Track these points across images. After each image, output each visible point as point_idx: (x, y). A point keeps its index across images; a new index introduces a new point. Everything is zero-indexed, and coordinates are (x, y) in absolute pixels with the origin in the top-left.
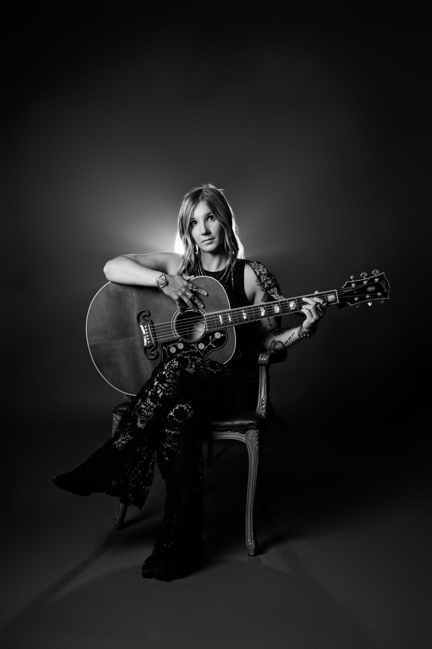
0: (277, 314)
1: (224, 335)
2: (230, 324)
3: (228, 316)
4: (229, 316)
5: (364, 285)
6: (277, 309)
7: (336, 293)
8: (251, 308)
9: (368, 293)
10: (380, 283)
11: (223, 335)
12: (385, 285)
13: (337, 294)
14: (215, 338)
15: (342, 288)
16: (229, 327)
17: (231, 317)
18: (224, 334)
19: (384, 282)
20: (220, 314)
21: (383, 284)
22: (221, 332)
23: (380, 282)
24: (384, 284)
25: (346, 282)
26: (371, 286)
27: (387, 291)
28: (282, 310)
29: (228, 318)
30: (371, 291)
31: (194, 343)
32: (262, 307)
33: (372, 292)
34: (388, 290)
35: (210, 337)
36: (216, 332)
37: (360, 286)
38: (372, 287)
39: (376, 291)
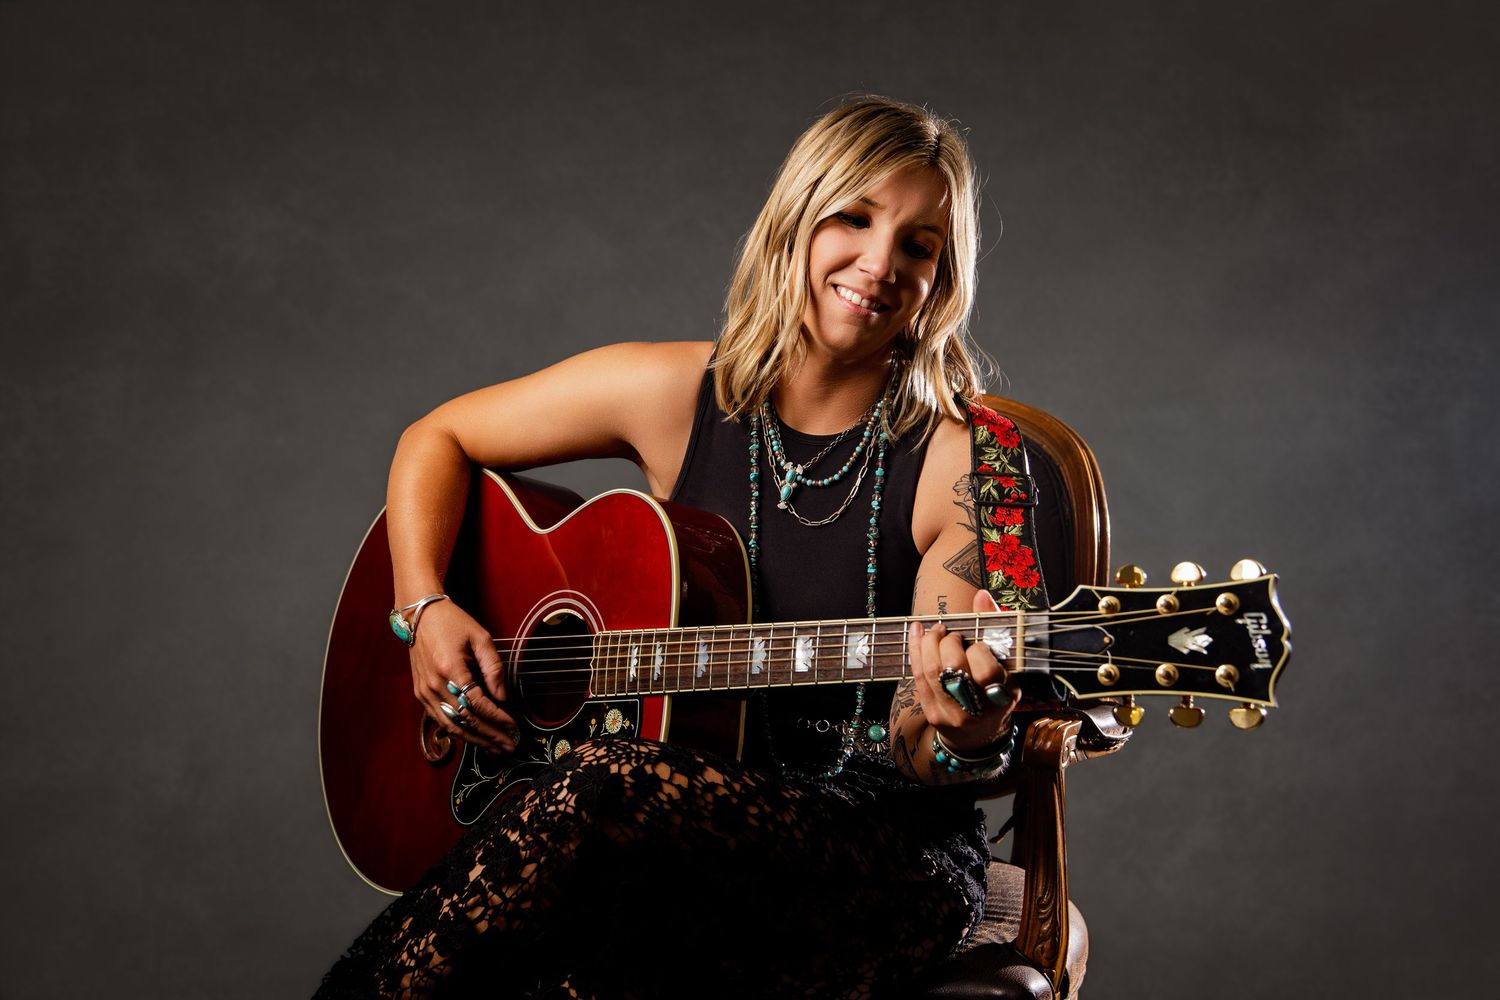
0: (801, 676)
1: (630, 727)
2: (658, 684)
3: (655, 652)
4: (659, 652)
5: (1157, 613)
6: (803, 657)
7: (1019, 623)
8: (726, 633)
9: (1173, 655)
10: (1240, 621)
11: (628, 723)
12: (1265, 637)
13: (1019, 631)
14: (606, 731)
15: (1053, 608)
16: (651, 695)
17: (663, 657)
18: (633, 721)
19: (1264, 620)
20: (636, 638)
21: (1253, 625)
22: (627, 710)
23: (1242, 617)
24: (1260, 629)
25: (1080, 587)
26: (1193, 624)
27: (1267, 665)
28: (819, 660)
29: (654, 657)
30: (1185, 651)
31: (547, 735)
32: (761, 638)
33: (1194, 655)
34: (1274, 664)
35: (593, 721)
36: (612, 706)
37: (1138, 615)
38: (1196, 632)
39: (1215, 655)
